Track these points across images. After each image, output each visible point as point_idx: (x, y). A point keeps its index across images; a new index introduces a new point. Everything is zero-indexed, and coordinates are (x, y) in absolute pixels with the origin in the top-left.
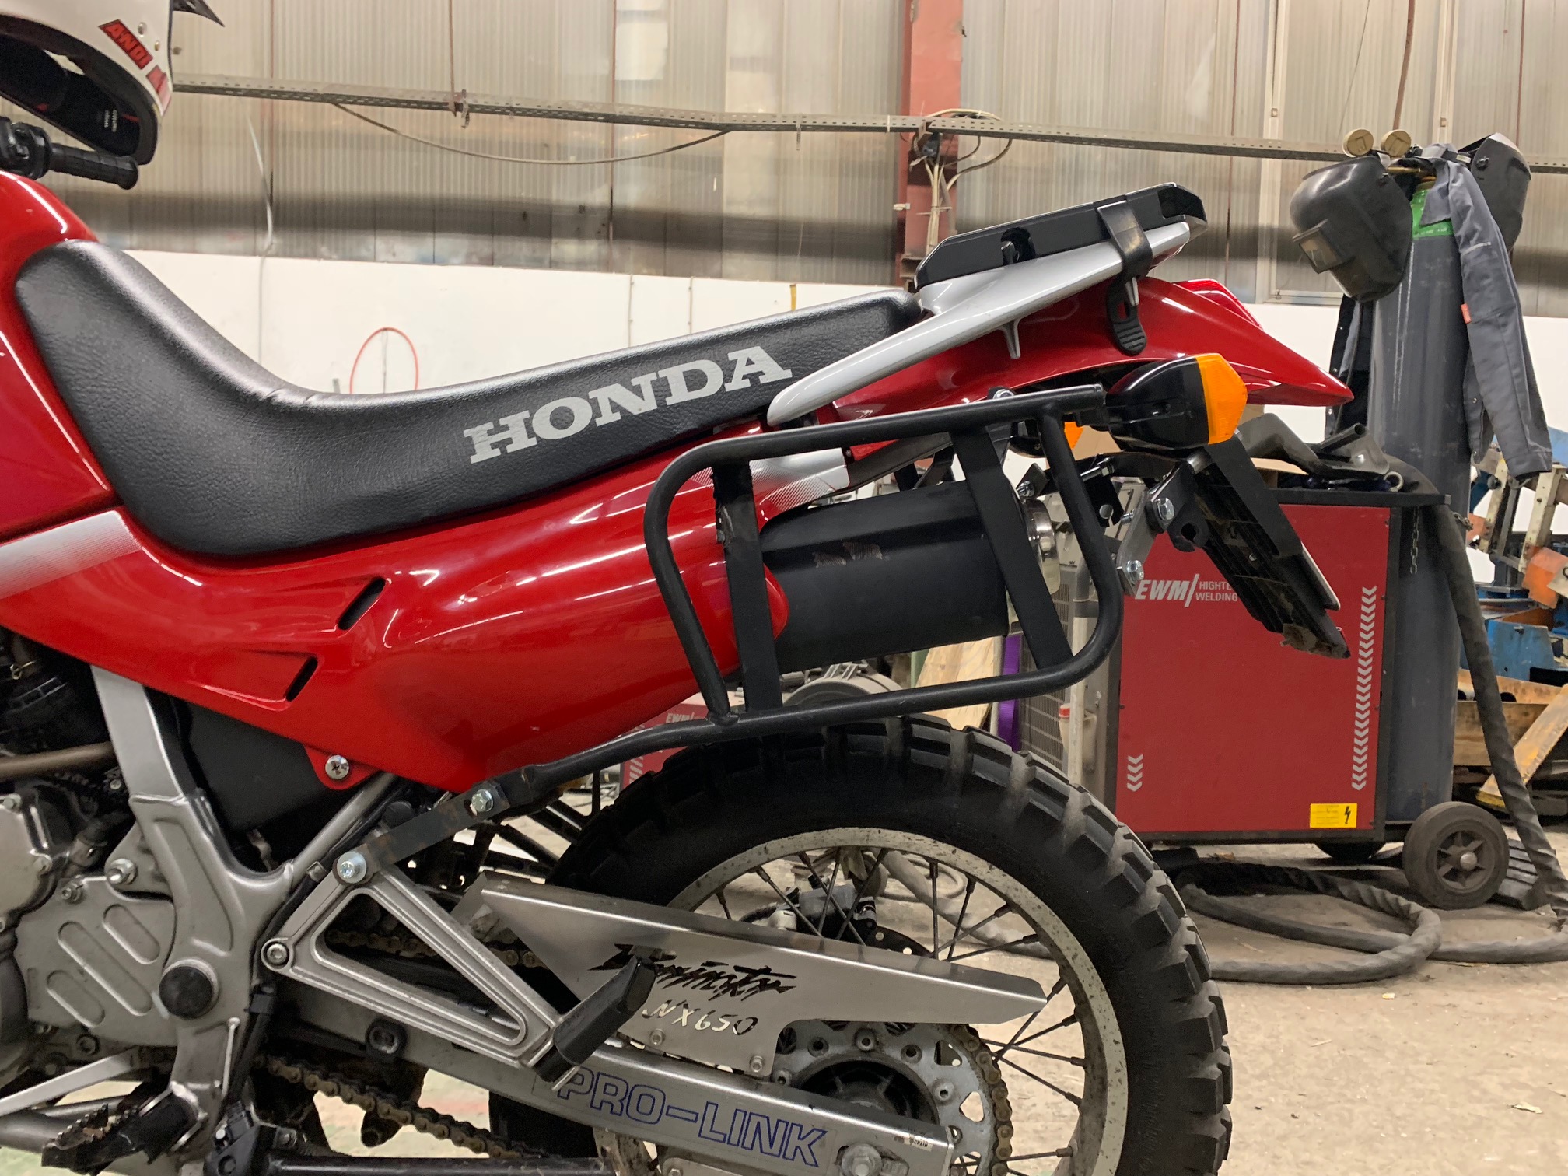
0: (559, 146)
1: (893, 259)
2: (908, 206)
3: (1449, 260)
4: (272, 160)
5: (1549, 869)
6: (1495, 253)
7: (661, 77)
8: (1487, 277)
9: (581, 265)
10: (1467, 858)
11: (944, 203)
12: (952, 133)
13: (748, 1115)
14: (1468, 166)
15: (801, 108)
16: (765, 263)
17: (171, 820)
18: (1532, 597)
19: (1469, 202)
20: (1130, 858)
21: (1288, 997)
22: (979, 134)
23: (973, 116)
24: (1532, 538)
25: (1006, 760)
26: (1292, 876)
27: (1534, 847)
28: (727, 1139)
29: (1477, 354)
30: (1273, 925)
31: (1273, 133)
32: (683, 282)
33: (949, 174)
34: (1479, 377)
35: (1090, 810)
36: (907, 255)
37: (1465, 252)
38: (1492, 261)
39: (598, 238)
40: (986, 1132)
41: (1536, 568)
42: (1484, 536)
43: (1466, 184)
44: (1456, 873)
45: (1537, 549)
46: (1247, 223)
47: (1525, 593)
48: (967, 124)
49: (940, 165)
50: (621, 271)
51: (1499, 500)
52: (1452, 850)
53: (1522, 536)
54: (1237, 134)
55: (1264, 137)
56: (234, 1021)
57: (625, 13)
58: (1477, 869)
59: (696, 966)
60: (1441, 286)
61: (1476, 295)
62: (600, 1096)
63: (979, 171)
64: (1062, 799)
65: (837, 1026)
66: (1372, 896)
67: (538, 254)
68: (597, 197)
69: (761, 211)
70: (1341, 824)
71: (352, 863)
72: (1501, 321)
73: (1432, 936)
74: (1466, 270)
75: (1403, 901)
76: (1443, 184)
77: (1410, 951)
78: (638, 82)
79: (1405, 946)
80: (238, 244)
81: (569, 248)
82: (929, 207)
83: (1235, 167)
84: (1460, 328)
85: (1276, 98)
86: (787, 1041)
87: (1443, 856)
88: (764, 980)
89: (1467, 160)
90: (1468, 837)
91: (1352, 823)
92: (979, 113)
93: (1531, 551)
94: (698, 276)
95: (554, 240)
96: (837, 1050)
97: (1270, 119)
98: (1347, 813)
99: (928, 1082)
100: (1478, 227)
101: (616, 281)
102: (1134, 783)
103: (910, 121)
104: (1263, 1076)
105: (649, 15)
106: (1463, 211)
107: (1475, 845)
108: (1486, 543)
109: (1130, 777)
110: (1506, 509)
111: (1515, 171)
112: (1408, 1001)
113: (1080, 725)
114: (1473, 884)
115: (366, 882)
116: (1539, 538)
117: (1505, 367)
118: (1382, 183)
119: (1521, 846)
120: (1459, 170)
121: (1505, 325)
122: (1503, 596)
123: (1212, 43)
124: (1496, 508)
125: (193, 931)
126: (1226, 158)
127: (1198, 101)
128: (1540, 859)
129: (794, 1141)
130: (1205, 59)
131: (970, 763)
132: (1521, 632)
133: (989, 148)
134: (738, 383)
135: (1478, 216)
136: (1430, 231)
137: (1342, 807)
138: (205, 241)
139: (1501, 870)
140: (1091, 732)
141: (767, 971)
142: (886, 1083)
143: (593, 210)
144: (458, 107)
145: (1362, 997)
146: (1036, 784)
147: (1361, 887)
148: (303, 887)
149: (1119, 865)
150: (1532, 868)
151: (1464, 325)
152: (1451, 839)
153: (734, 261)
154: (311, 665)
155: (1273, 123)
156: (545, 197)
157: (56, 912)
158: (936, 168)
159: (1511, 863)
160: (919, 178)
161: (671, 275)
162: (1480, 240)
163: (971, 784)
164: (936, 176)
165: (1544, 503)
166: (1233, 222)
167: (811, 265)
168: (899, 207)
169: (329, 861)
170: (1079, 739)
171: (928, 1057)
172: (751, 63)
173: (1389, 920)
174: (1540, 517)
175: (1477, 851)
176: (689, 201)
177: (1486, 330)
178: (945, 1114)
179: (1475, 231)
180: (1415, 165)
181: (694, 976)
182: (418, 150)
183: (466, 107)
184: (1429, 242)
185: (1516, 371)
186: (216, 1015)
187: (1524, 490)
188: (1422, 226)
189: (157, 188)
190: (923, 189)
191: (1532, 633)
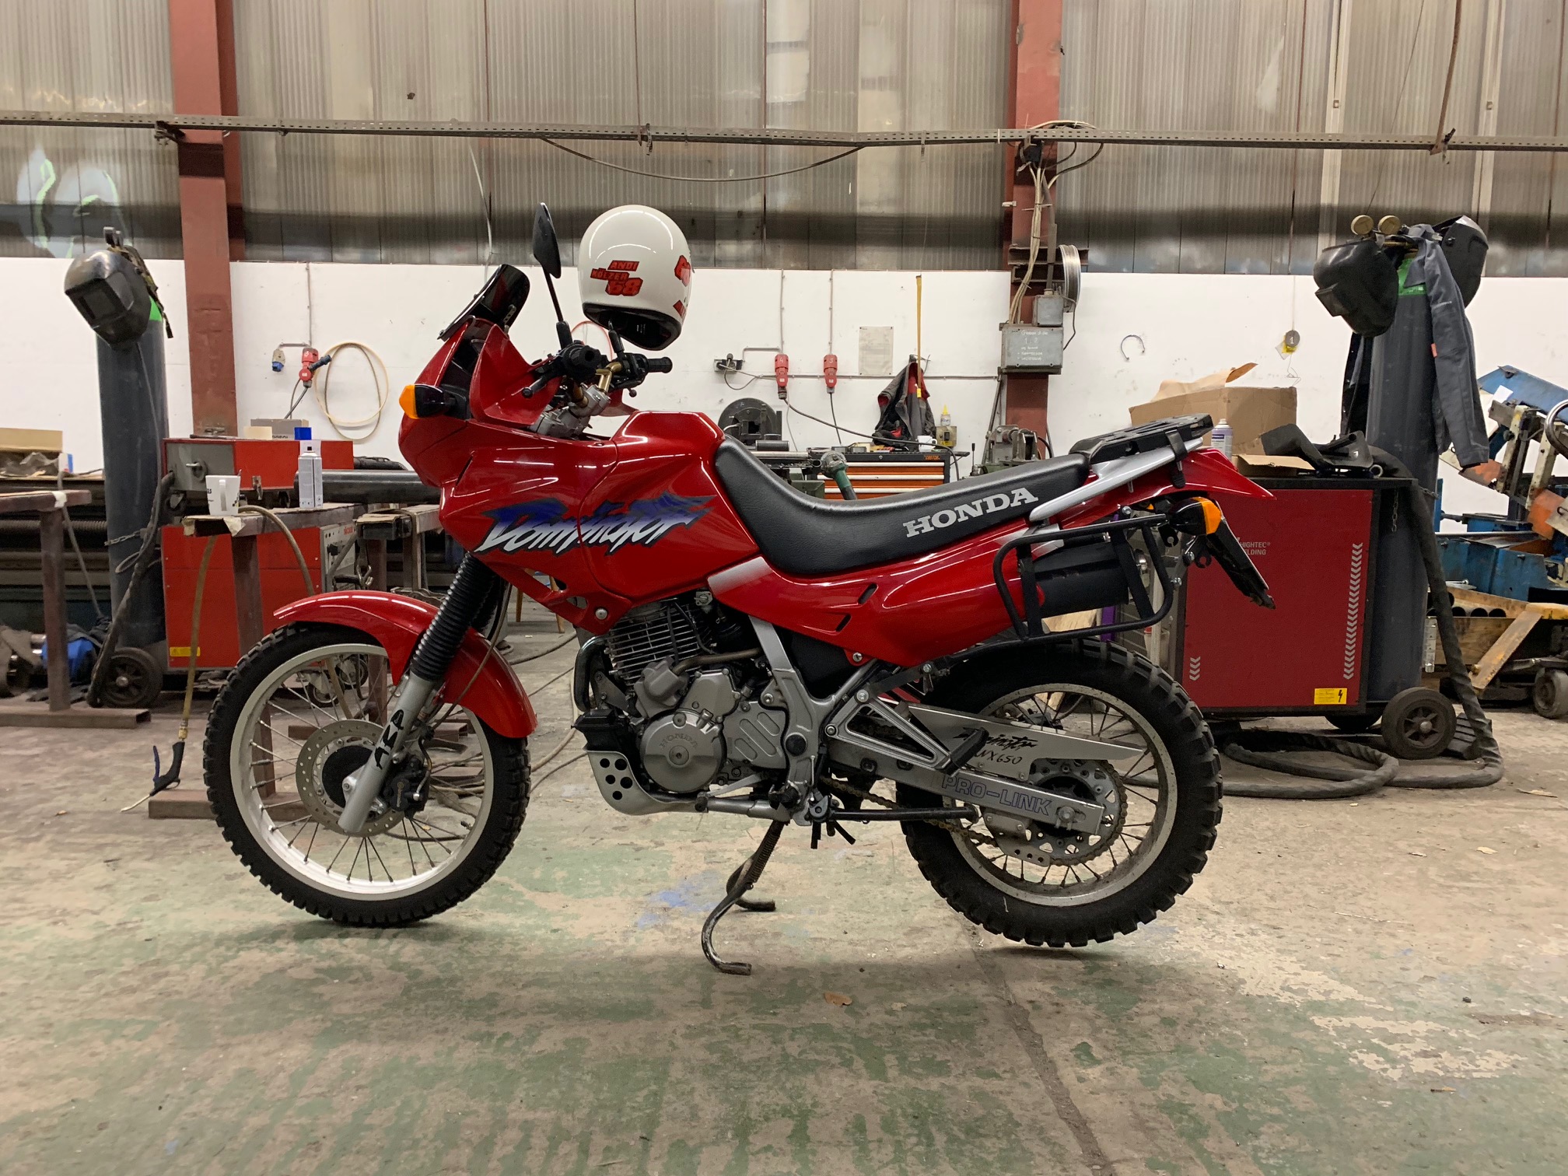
0: (720, 161)
1: (1001, 246)
2: (1014, 203)
3: (1424, 312)
4: (490, 185)
5: (1482, 732)
6: (1454, 309)
7: (803, 99)
8: (1447, 326)
9: (739, 263)
10: (1425, 725)
11: (1045, 200)
12: (1052, 142)
13: (1020, 795)
14: (1440, 243)
15: (922, 124)
16: (892, 254)
17: (788, 678)
18: (1535, 530)
19: (1438, 272)
20: (1179, 695)
21: (1290, 806)
22: (1075, 141)
23: (1071, 125)
24: (1536, 481)
25: (1125, 654)
26: (1306, 738)
27: (1472, 717)
28: (1011, 804)
29: (1441, 380)
30: (1286, 767)
31: (1334, 126)
32: (825, 274)
33: (1049, 176)
34: (1442, 396)
35: (1161, 675)
36: (1014, 246)
37: (1434, 307)
38: (1451, 315)
39: (753, 239)
40: (1117, 806)
41: (1538, 506)
42: (1500, 479)
43: (1437, 258)
44: (1418, 736)
45: (1540, 491)
46: (1309, 203)
47: (1529, 526)
48: (1066, 132)
49: (1042, 168)
50: (772, 267)
51: (1512, 449)
52: (1415, 720)
53: (1529, 477)
54: (1302, 130)
55: (1327, 132)
56: (813, 757)
57: (773, 45)
58: (1432, 732)
59: (995, 737)
60: (1419, 329)
61: (1441, 339)
62: (959, 786)
63: (1074, 171)
64: (1149, 670)
65: (1054, 762)
66: (1359, 750)
67: (704, 254)
68: (753, 204)
69: (889, 210)
70: (1336, 702)
71: (862, 695)
72: (1457, 357)
73: (1390, 771)
74: (1435, 320)
75: (1377, 753)
76: (1420, 257)
77: (1373, 779)
78: (784, 104)
79: (1370, 776)
80: (463, 254)
81: (730, 248)
82: (1033, 204)
83: (1300, 158)
84: (1430, 360)
85: (1338, 91)
86: (1033, 769)
87: (1408, 724)
88: (1025, 742)
89: (1440, 239)
90: (1427, 711)
91: (1344, 701)
92: (1076, 123)
93: (1535, 492)
94: (837, 268)
95: (717, 242)
96: (1053, 772)
97: (1333, 110)
98: (1340, 695)
99: (1092, 786)
100: (1443, 290)
101: (768, 277)
102: (1194, 675)
103: (1016, 133)
104: (1266, 840)
105: (794, 45)
106: (1433, 279)
107: (1432, 716)
108: (1501, 485)
109: (1191, 671)
110: (1518, 456)
111: (1476, 245)
112: (1366, 807)
113: (1158, 638)
114: (1430, 742)
115: (867, 703)
116: (1541, 482)
117: (1457, 391)
118: (1377, 258)
119: (1465, 717)
120: (1433, 246)
121: (1459, 360)
122: (1512, 528)
123: (1281, 45)
124: (1509, 456)
125: (797, 722)
126: (1291, 151)
127: (1267, 95)
128: (1476, 725)
129: (1039, 805)
130: (1275, 58)
131: (1109, 656)
132: (1523, 559)
133: (1083, 151)
134: (1016, 503)
135: (1444, 282)
136: (1411, 291)
137: (1337, 690)
138: (438, 254)
139: (1450, 733)
140: (1166, 642)
141: (1025, 738)
142: (1074, 787)
143: (749, 214)
144: (644, 138)
145: (1337, 805)
146: (1137, 664)
147: (1352, 746)
148: (840, 704)
149: (1173, 698)
150: (1472, 732)
151: (1432, 359)
152: (1415, 713)
153: (865, 254)
154: (848, 618)
155: (1335, 113)
156: (709, 206)
157: (739, 715)
158: (1039, 171)
159: (1458, 729)
160: (1026, 180)
161: (814, 269)
162: (1444, 300)
163: (1110, 664)
164: (1038, 178)
165: (1546, 454)
166: (1297, 202)
167: (932, 254)
168: (1006, 204)
169: (852, 693)
170: (1158, 647)
171: (1091, 776)
172: (880, 83)
173: (1367, 765)
174: (1543, 465)
175: (1433, 721)
176: (827, 202)
177: (1447, 363)
178: (1098, 798)
179: (1441, 293)
180: (1403, 240)
181: (996, 740)
182: (605, 171)
183: (650, 138)
184: (1413, 298)
185: (1465, 394)
186: (806, 754)
187: (1532, 442)
188: (1406, 287)
189: (399, 211)
190: (1028, 189)
191: (1531, 561)
